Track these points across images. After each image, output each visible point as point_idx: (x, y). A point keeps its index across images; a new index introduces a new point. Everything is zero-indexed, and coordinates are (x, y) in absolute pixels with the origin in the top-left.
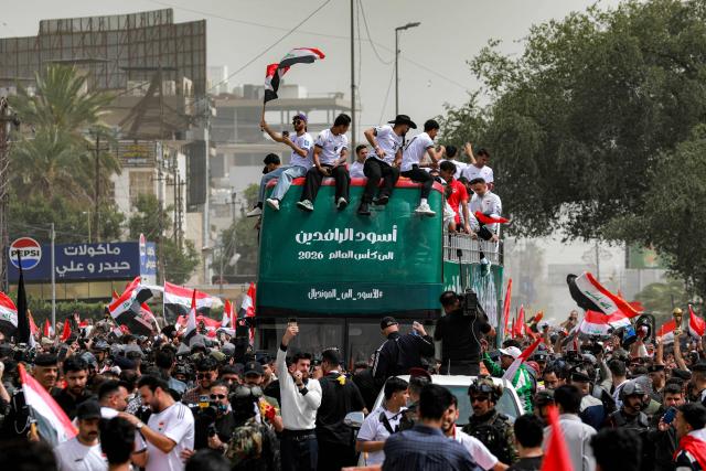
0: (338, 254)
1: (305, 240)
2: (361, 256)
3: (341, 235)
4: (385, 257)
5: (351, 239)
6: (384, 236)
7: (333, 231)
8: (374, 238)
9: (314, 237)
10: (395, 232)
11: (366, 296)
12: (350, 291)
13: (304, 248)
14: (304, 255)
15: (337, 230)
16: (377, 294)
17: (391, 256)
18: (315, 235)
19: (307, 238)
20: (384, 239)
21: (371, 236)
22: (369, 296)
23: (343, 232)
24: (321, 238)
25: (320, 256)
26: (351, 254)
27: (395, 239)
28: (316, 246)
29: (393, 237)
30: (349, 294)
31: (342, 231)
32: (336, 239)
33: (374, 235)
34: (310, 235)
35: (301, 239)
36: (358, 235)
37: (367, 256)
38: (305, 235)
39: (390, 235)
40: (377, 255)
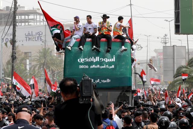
0: (94, 66)
1: (81, 61)
2: (102, 67)
3: (95, 59)
4: (111, 67)
5: (98, 60)
7: (92, 58)
8: (107, 60)
9: (84, 60)
10: (114, 58)
11: (104, 81)
12: (99, 80)
13: (81, 64)
14: (81, 67)
16: (108, 81)
17: (113, 66)
20: (111, 61)
22: (106, 81)
24: (87, 60)
25: (87, 67)
26: (98, 66)
28: (85, 63)
29: (114, 60)
30: (98, 81)
32: (93, 61)
36: (101, 59)
37: (104, 67)
38: (81, 59)
39: (112, 59)
40: (108, 66)
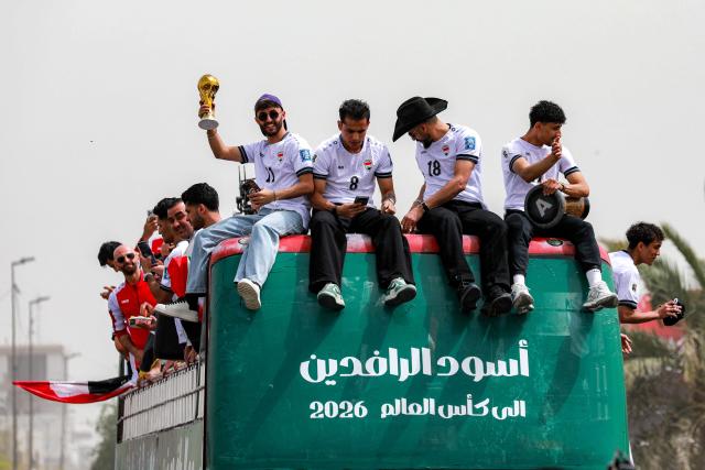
0: (401, 406)
1: (322, 374)
2: (453, 411)
3: (404, 362)
4: (507, 412)
5: (427, 371)
6: (502, 364)
7: (386, 355)
8: (479, 370)
9: (341, 369)
10: (524, 354)
13: (322, 393)
14: (324, 410)
15: (393, 352)
17: (519, 408)
18: (345, 362)
19: (325, 370)
20: (502, 371)
21: (472, 364)
23: (409, 357)
24: (357, 370)
25: (359, 410)
26: (429, 406)
27: (525, 372)
28: (349, 388)
29: (521, 366)
31: (404, 354)
32: (394, 371)
33: (479, 362)
34: (333, 364)
35: (313, 371)
36: (442, 362)
37: (467, 409)
38: (321, 364)
39: (513, 363)
40: (490, 406)
